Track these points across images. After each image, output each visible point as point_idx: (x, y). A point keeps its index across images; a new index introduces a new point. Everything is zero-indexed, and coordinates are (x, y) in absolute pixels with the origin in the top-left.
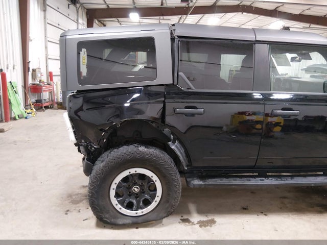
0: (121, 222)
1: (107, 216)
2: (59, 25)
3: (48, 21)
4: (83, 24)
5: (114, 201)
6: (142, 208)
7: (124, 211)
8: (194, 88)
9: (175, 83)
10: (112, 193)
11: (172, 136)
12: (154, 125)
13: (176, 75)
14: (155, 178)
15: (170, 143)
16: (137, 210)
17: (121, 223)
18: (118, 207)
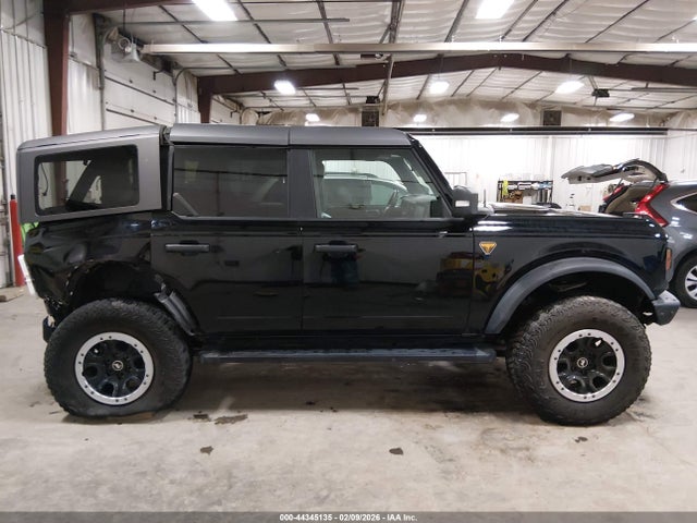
0: (92, 412)
1: (73, 402)
2: (132, 111)
3: (107, 106)
4: (190, 106)
5: (83, 382)
6: (125, 394)
7: (98, 396)
8: (195, 213)
9: (169, 208)
10: (79, 369)
11: (163, 286)
12: (137, 269)
13: (169, 197)
14: (140, 347)
15: (157, 295)
16: (117, 396)
17: (93, 414)
18: (90, 390)
